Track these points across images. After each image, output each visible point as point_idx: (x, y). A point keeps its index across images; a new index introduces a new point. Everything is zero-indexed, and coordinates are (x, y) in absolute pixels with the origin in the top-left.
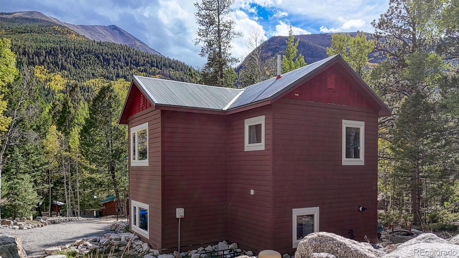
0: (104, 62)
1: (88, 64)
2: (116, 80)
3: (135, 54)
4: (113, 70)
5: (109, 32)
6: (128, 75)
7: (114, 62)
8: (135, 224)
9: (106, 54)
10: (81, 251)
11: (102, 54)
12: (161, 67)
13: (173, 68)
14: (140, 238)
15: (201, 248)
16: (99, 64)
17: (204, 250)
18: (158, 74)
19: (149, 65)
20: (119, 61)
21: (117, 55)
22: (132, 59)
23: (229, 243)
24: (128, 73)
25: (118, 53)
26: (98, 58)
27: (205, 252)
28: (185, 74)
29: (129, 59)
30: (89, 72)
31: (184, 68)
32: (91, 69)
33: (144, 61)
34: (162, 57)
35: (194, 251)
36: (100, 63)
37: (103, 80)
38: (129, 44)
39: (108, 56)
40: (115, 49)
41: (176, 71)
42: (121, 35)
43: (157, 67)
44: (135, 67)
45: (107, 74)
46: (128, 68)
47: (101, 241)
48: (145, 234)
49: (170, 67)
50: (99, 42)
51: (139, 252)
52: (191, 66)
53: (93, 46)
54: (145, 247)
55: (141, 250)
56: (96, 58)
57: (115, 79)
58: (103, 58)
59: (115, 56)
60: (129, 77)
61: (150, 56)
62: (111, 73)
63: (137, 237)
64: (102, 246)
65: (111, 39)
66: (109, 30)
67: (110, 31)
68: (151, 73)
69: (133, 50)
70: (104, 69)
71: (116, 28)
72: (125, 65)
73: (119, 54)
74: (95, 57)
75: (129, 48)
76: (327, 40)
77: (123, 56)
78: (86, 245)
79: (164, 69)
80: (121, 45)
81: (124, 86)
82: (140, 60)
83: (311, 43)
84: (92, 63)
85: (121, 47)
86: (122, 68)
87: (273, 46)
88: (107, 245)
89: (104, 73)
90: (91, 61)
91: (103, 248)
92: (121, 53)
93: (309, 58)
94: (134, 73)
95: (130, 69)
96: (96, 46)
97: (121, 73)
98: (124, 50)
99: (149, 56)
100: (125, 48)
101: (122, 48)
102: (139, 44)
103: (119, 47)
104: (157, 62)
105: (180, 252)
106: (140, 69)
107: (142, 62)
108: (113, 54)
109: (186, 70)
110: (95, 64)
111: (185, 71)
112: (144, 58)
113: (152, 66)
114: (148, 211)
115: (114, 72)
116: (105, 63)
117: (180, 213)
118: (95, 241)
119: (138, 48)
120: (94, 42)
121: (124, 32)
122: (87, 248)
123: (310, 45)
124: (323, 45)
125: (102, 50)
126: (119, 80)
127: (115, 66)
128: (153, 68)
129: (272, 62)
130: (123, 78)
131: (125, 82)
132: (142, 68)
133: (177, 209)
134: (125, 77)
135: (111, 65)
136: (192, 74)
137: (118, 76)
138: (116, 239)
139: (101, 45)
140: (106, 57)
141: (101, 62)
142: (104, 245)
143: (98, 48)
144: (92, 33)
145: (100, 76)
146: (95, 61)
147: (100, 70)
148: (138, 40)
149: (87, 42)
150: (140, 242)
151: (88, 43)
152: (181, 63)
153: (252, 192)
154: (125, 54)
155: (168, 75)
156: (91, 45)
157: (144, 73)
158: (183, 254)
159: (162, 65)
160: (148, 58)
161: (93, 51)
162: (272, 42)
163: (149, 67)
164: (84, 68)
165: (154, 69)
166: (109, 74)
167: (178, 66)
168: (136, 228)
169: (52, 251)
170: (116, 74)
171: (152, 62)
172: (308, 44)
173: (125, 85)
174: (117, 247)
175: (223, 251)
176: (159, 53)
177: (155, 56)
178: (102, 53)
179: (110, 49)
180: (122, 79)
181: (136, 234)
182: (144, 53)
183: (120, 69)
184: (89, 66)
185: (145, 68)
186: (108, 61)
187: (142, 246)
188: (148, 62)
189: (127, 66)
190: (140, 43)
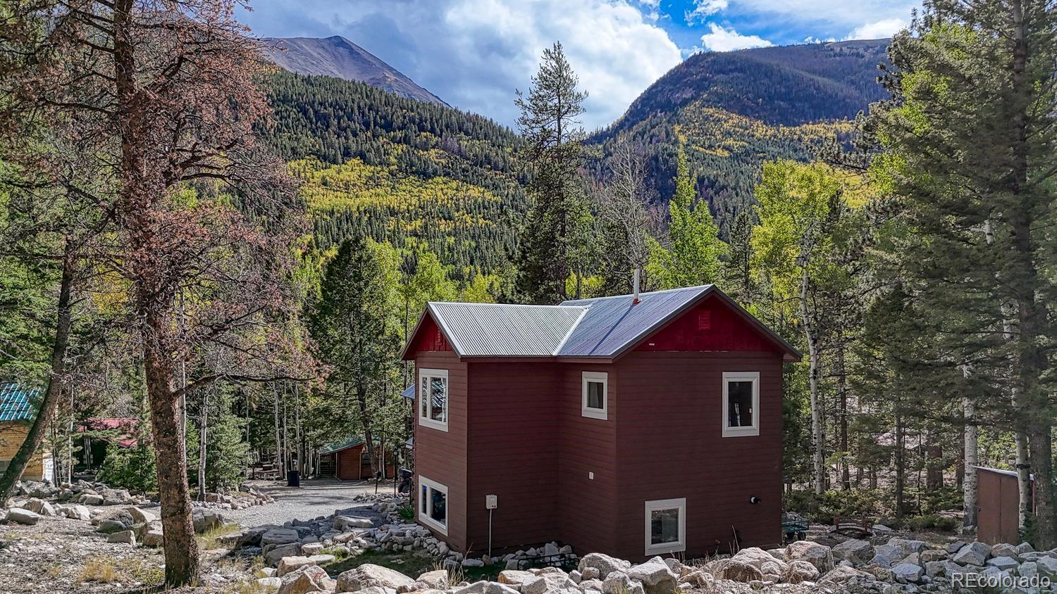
0: (317, 123)
1: (284, 128)
2: (343, 163)
3: (383, 103)
4: (337, 141)
5: (327, 51)
6: (368, 151)
7: (339, 123)
8: (425, 511)
9: (321, 104)
10: (353, 551)
11: (312, 105)
12: (441, 131)
13: (467, 133)
14: (433, 533)
15: (520, 552)
16: (306, 126)
17: (525, 554)
18: (434, 147)
19: (415, 128)
20: (349, 120)
21: (346, 106)
22: (377, 114)
23: (560, 545)
24: (368, 146)
25: (346, 101)
26: (305, 113)
27: (525, 557)
28: (493, 146)
29: (372, 114)
30: (285, 146)
31: (490, 132)
32: (289, 139)
33: (405, 117)
34: (442, 109)
35: (512, 555)
36: (309, 125)
37: (314, 163)
38: (372, 79)
39: (325, 108)
40: (341, 92)
41: (473, 139)
42: (354, 58)
43: (432, 131)
44: (384, 131)
45: (323, 149)
46: (369, 134)
47: (377, 536)
48: (442, 527)
49: (460, 130)
50: (306, 76)
51: (433, 554)
52: (507, 128)
53: (293, 86)
54: (443, 547)
55: (435, 551)
56: (301, 114)
57: (340, 161)
58: (316, 112)
59: (341, 109)
60: (371, 155)
61: (418, 107)
62: (331, 146)
63: (428, 531)
64: (379, 544)
65: (331, 68)
66: (326, 47)
67: (330, 50)
68: (419, 146)
69: (381, 93)
70: (317, 138)
71: (343, 41)
72: (363, 128)
73: (350, 104)
74: (299, 112)
75: (372, 89)
76: (825, 60)
77: (359, 107)
78: (357, 542)
79: (446, 137)
80: (353, 82)
81: (360, 176)
82: (394, 116)
83: (787, 68)
84: (291, 125)
85: (354, 87)
86: (355, 135)
87: (697, 75)
88: (386, 543)
89: (317, 147)
90: (290, 121)
91: (380, 546)
92: (353, 101)
93: (782, 103)
94: (383, 146)
95: (374, 136)
96: (301, 87)
97: (354, 147)
98: (361, 93)
99: (415, 107)
100: (362, 90)
101: (357, 90)
102: (393, 78)
103: (349, 88)
104: (431, 119)
105: (492, 557)
106: (395, 137)
107: (398, 122)
108: (337, 104)
109: (497, 138)
110: (297, 126)
111: (494, 138)
112: (405, 111)
113: (422, 129)
114: (446, 497)
115: (339, 143)
116: (319, 124)
117: (491, 501)
118: (369, 536)
119: (390, 86)
120: (296, 78)
121: (361, 52)
122: (360, 547)
123: (782, 71)
124: (814, 72)
125: (314, 95)
126: (349, 163)
127: (342, 129)
128: (423, 134)
129: (694, 112)
130: (359, 158)
131: (362, 167)
132: (399, 134)
133: (488, 497)
134: (362, 156)
135: (333, 128)
136: (509, 221)
137: (347, 154)
138: (398, 535)
139: (312, 84)
140: (323, 111)
141: (311, 122)
142: (382, 543)
143: (304, 91)
144: (292, 55)
145: (309, 155)
146: (299, 120)
147: (308, 140)
148: (391, 69)
149: (281, 77)
150: (434, 540)
151: (283, 80)
152: (486, 120)
153: (591, 476)
154: (362, 104)
155: (456, 150)
156: (290, 84)
157: (405, 146)
158: (495, 559)
159: (444, 127)
160: (412, 111)
161: (294, 97)
162: (695, 66)
163: (415, 132)
164: (275, 136)
165: (426, 137)
166: (328, 149)
167: (477, 127)
168: (426, 518)
169: (313, 550)
170: (342, 150)
171: (421, 120)
172: (779, 71)
173: (363, 173)
174: (400, 547)
175: (551, 556)
176: (436, 97)
177: (428, 107)
178: (314, 102)
179: (331, 92)
180: (356, 161)
181: (425, 526)
182: (404, 101)
183: (351, 137)
184: (284, 132)
185: (405, 135)
186: (325, 119)
187: (438, 545)
188: (412, 120)
189: (368, 129)
190: (394, 75)
